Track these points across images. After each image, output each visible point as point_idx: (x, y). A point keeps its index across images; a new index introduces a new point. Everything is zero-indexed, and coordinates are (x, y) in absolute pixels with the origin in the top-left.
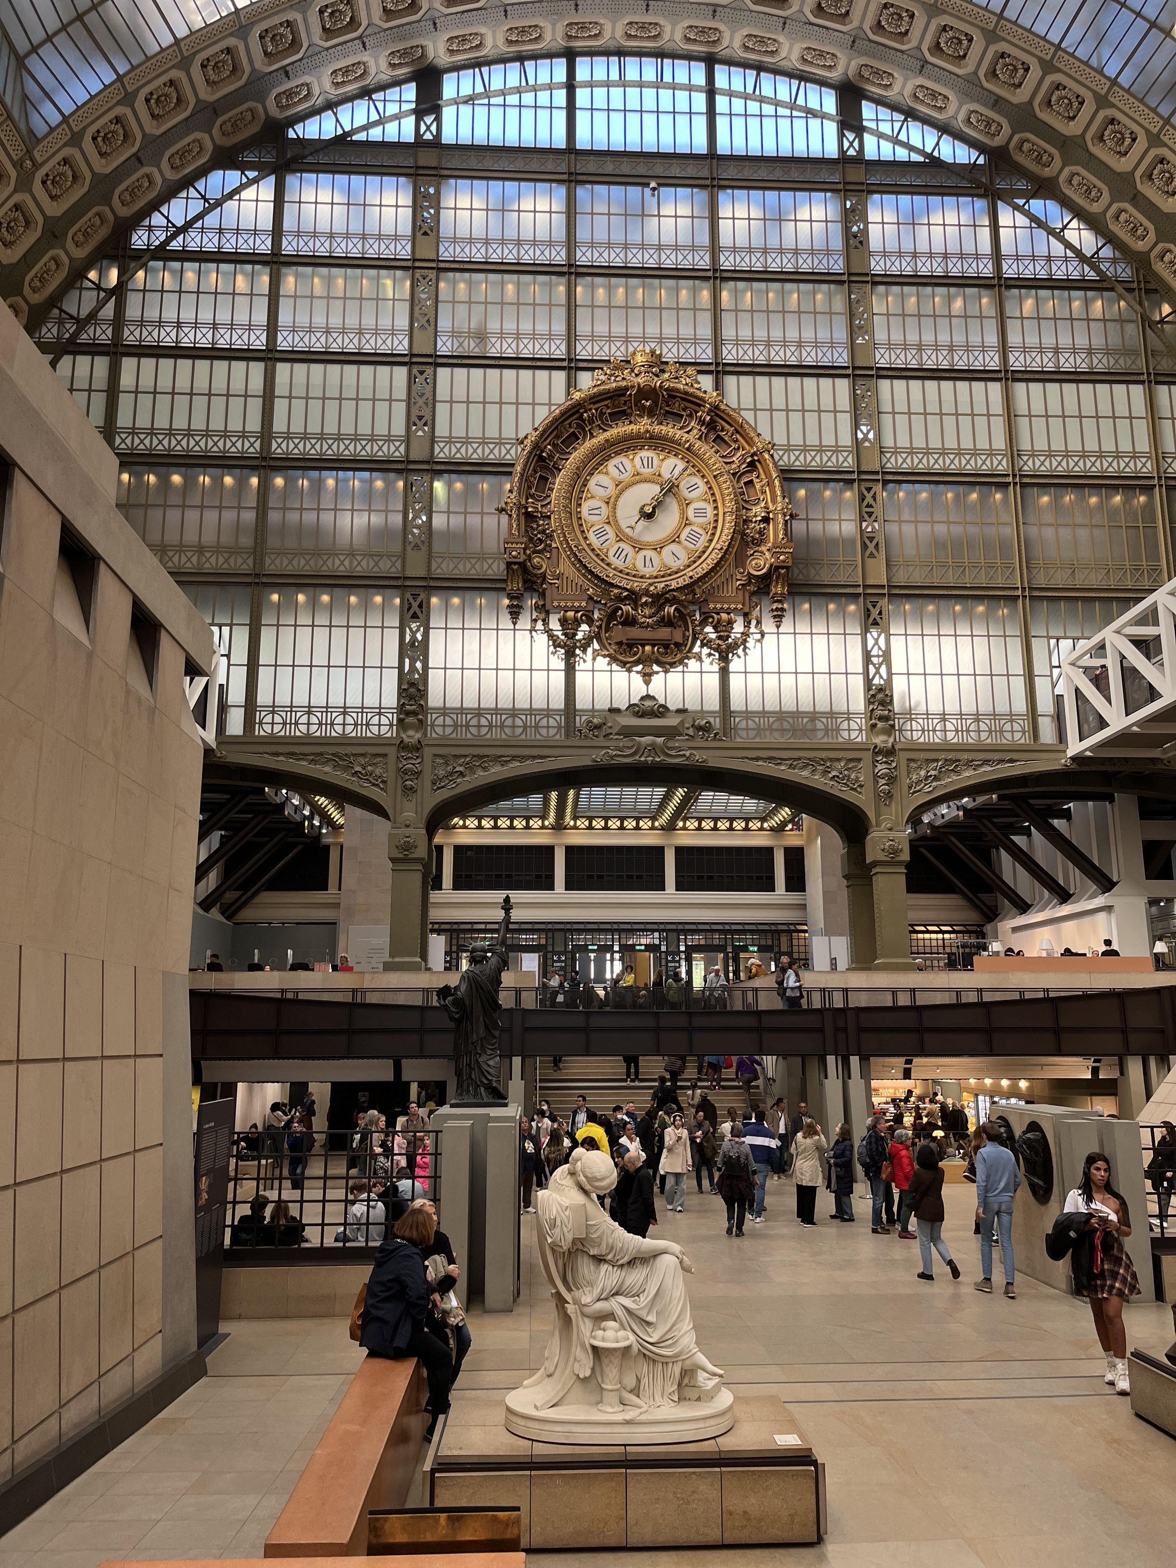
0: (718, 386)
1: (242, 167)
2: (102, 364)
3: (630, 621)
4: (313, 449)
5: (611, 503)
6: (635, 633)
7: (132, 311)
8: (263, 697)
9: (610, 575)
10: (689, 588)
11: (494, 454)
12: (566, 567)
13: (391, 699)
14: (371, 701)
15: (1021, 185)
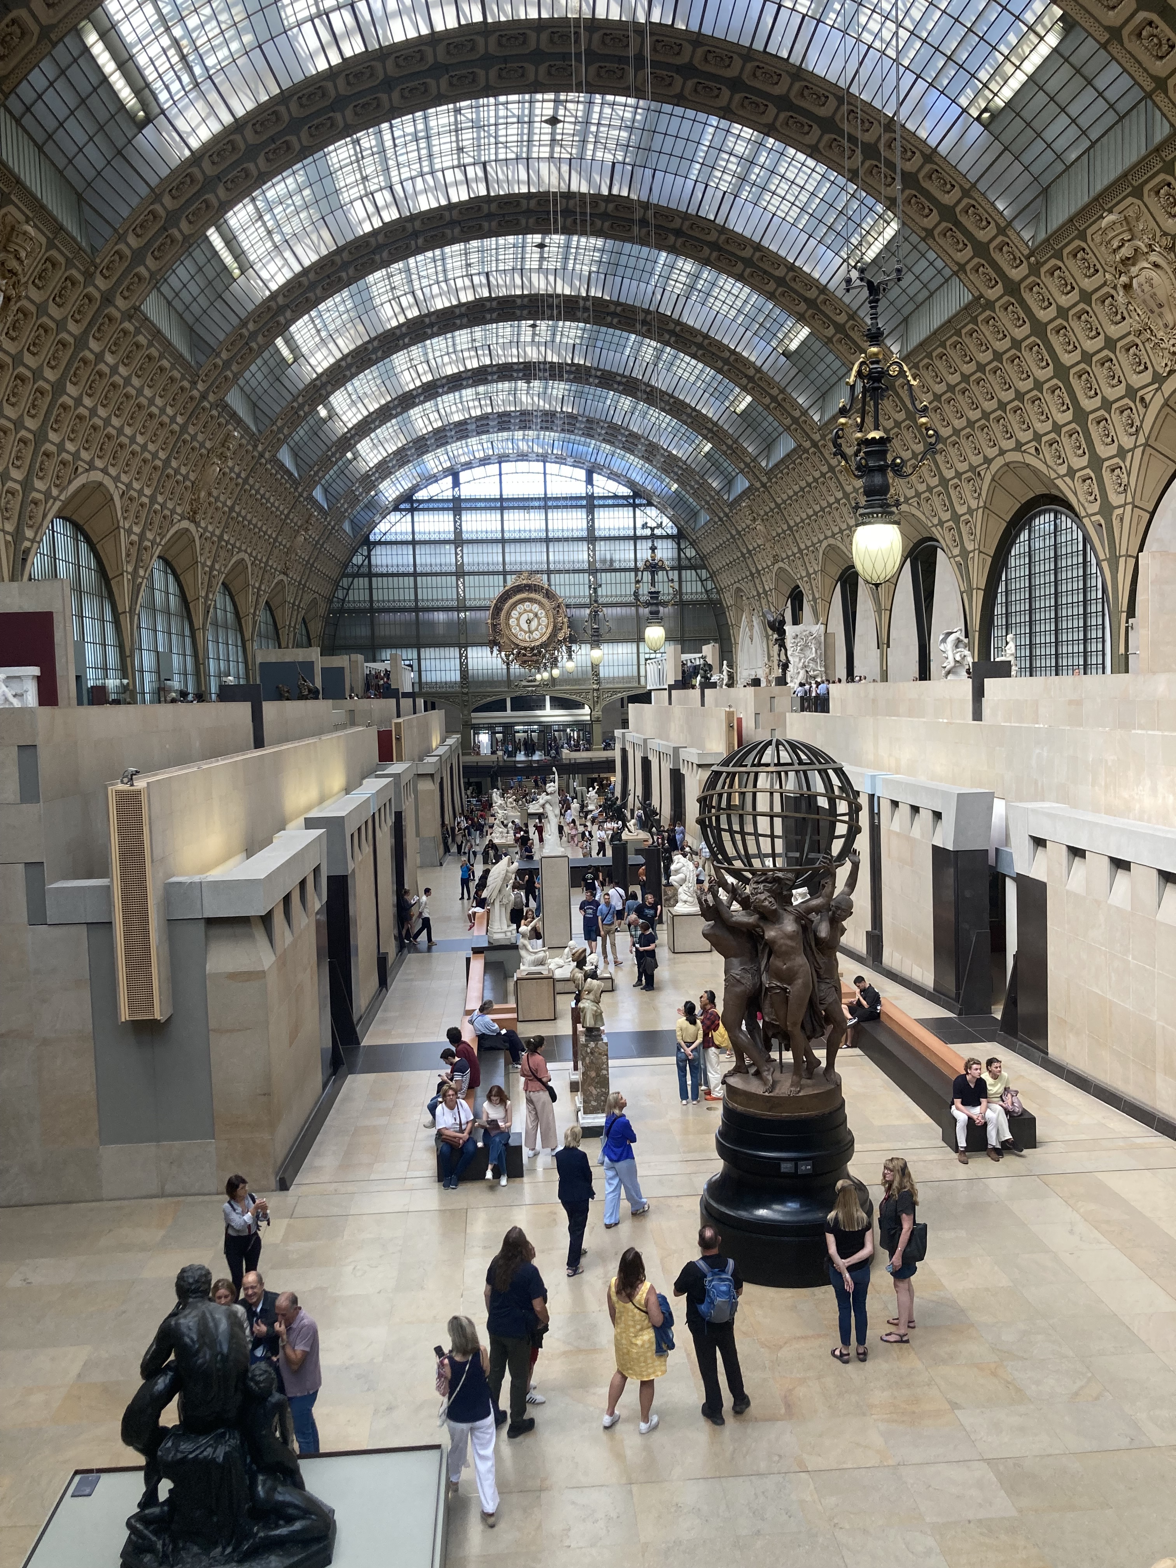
0: (549, 580)
1: (401, 510)
2: (367, 579)
3: (524, 655)
4: (430, 604)
5: (518, 619)
6: (525, 658)
7: (373, 562)
8: (424, 680)
9: (518, 642)
10: (541, 646)
11: (483, 603)
12: (505, 639)
13: (458, 679)
14: (453, 680)
15: (645, 502)
